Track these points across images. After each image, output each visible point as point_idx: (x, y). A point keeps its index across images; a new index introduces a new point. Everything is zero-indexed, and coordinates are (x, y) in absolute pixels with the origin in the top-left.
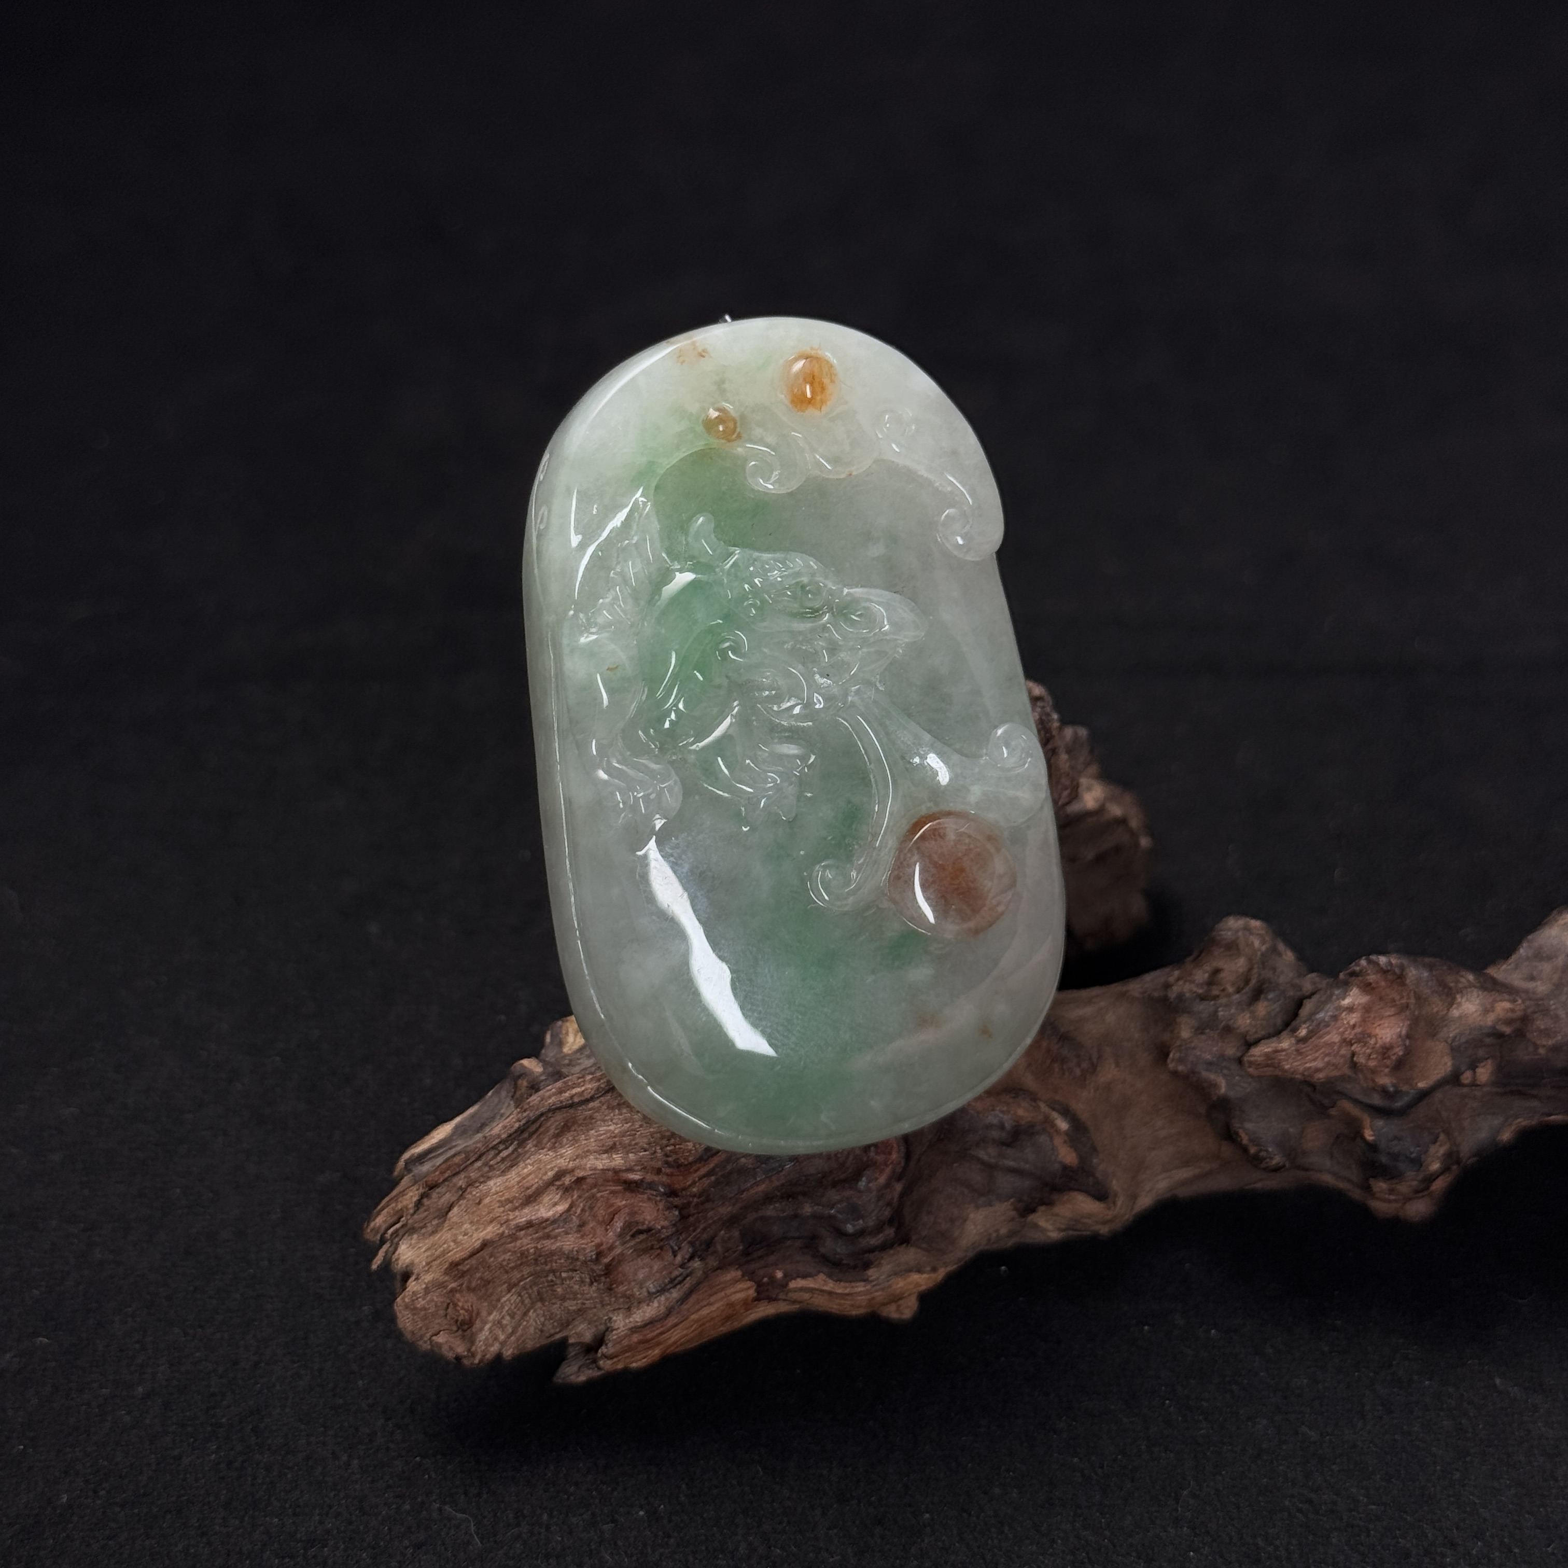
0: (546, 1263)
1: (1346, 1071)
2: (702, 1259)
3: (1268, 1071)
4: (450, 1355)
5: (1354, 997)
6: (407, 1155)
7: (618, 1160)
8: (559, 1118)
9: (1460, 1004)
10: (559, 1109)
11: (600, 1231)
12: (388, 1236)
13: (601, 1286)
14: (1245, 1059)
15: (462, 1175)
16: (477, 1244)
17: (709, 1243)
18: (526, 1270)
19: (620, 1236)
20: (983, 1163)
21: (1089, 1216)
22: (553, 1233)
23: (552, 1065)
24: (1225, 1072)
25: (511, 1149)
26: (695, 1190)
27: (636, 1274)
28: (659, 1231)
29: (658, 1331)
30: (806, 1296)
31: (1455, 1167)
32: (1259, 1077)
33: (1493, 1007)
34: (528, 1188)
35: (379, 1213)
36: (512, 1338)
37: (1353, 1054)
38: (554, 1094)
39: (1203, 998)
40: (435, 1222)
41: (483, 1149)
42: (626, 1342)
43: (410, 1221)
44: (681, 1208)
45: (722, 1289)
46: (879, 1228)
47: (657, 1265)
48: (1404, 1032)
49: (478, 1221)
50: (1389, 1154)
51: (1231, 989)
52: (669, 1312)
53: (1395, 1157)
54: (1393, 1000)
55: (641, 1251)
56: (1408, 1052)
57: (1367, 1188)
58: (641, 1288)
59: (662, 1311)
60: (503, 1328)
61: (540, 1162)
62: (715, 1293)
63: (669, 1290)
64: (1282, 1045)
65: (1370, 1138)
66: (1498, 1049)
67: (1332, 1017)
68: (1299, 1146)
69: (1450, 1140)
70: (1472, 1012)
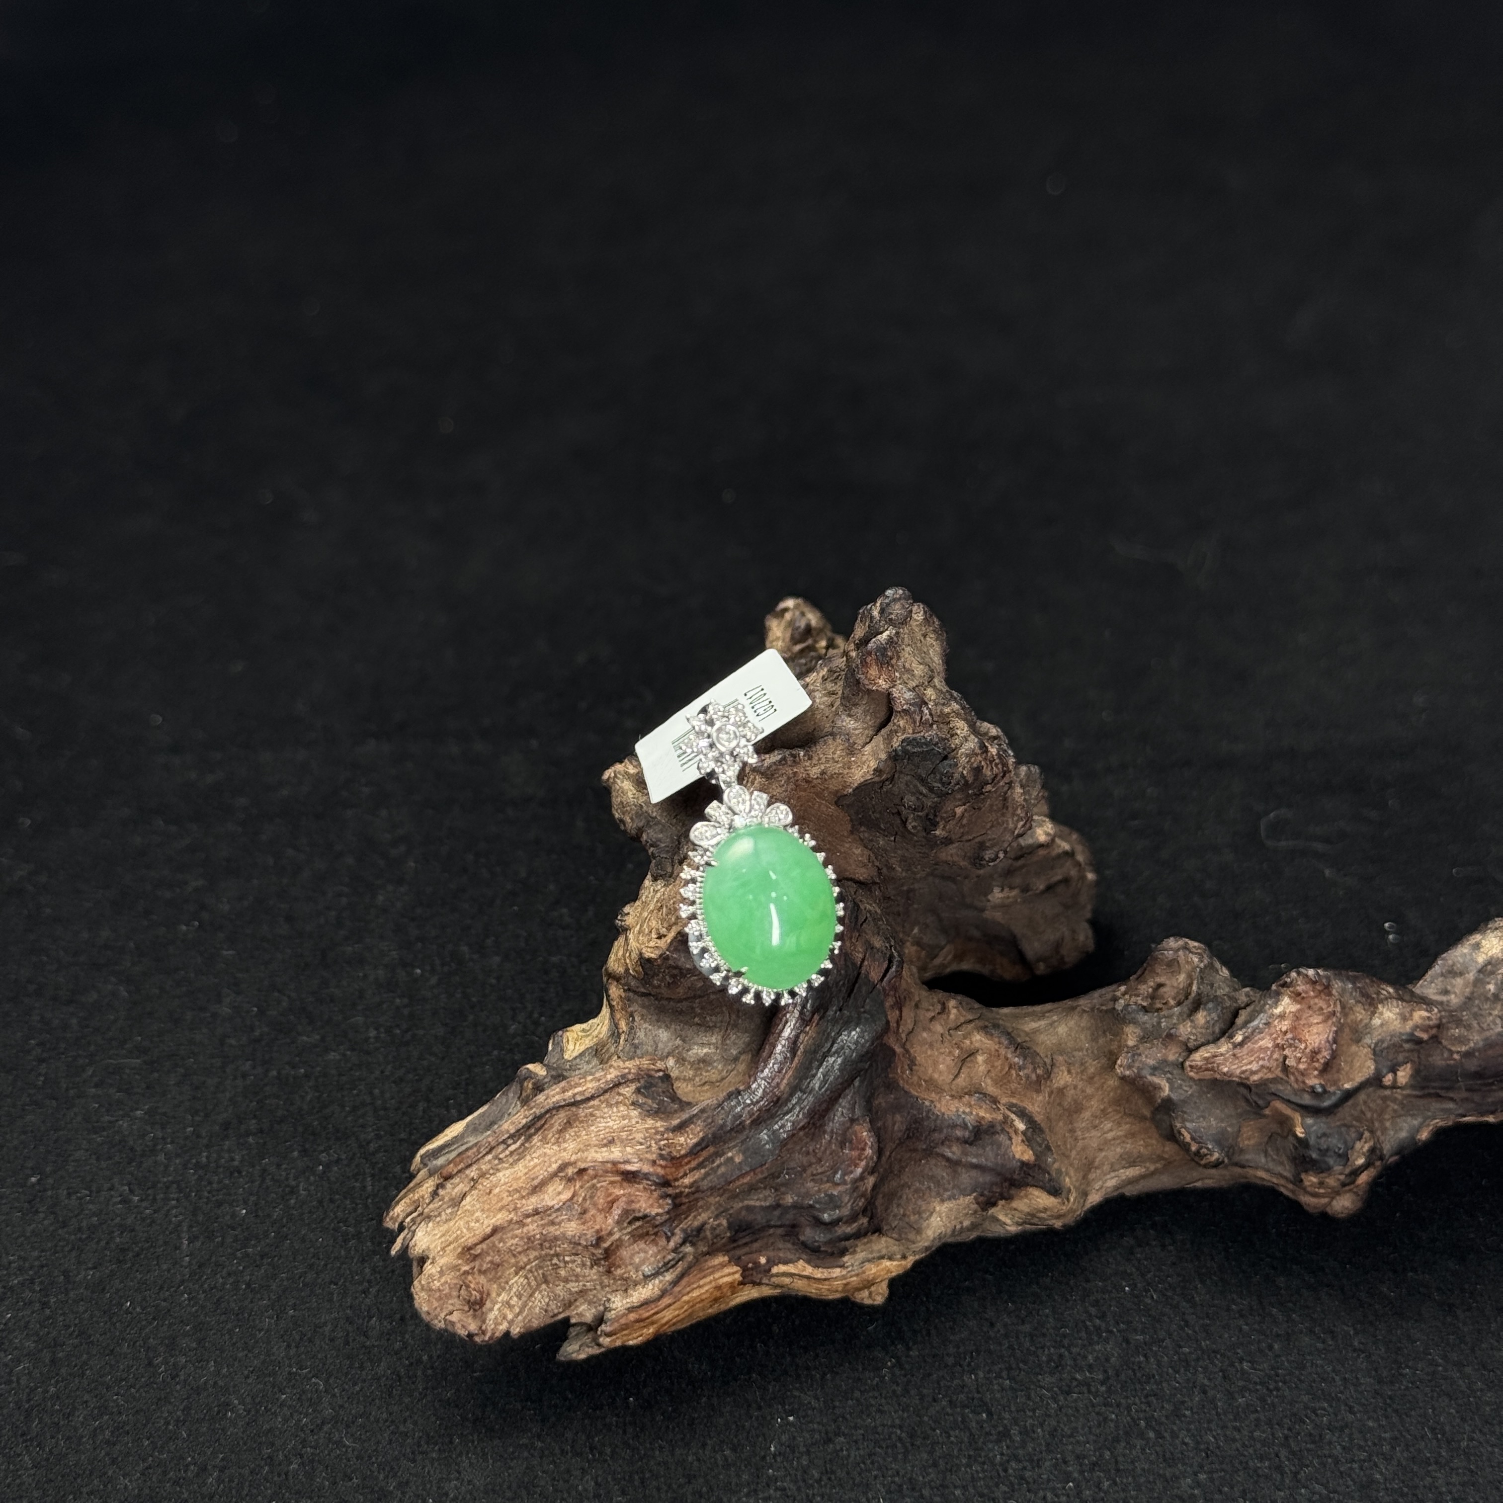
0: (550, 1248)
1: (1278, 1073)
2: (693, 1244)
3: (1208, 1075)
4: (463, 1333)
5: (1286, 1005)
6: (422, 1151)
7: (616, 1153)
8: (562, 1116)
9: (1381, 1014)
10: (563, 1107)
11: (600, 1218)
12: (405, 1224)
13: (601, 1269)
14: (1187, 1063)
15: (475, 1167)
16: (488, 1230)
17: (700, 1229)
18: (533, 1254)
19: (618, 1222)
20: (948, 1160)
21: (1045, 1210)
22: (557, 1220)
23: (554, 1069)
24: (1169, 1075)
25: (519, 1143)
26: (687, 1181)
27: (631, 1258)
28: (654, 1218)
29: (652, 1312)
30: (787, 1280)
31: (1378, 1163)
32: (1200, 1080)
33: (1411, 1015)
34: (533, 1179)
35: (398, 1203)
36: (520, 1318)
37: (1285, 1058)
38: (558, 1093)
39: (1145, 1010)
40: (449, 1211)
41: (493, 1144)
42: (623, 1321)
43: (426, 1210)
44: (674, 1197)
45: (712, 1273)
46: (853, 1218)
47: (652, 1250)
48: (1330, 1038)
49: (488, 1210)
50: (1319, 1150)
51: (1172, 1002)
52: (664, 1293)
53: (1324, 1152)
54: (1321, 1009)
55: (637, 1237)
56: (1334, 1055)
57: (1297, 1181)
58: (637, 1271)
59: (657, 1292)
60: (511, 1307)
61: (545, 1154)
62: (704, 1277)
63: (662, 1274)
64: (1223, 1050)
65: (1301, 1136)
66: (1416, 1054)
67: (1266, 1025)
68: (1236, 1145)
69: (1374, 1138)
70: (1394, 1020)
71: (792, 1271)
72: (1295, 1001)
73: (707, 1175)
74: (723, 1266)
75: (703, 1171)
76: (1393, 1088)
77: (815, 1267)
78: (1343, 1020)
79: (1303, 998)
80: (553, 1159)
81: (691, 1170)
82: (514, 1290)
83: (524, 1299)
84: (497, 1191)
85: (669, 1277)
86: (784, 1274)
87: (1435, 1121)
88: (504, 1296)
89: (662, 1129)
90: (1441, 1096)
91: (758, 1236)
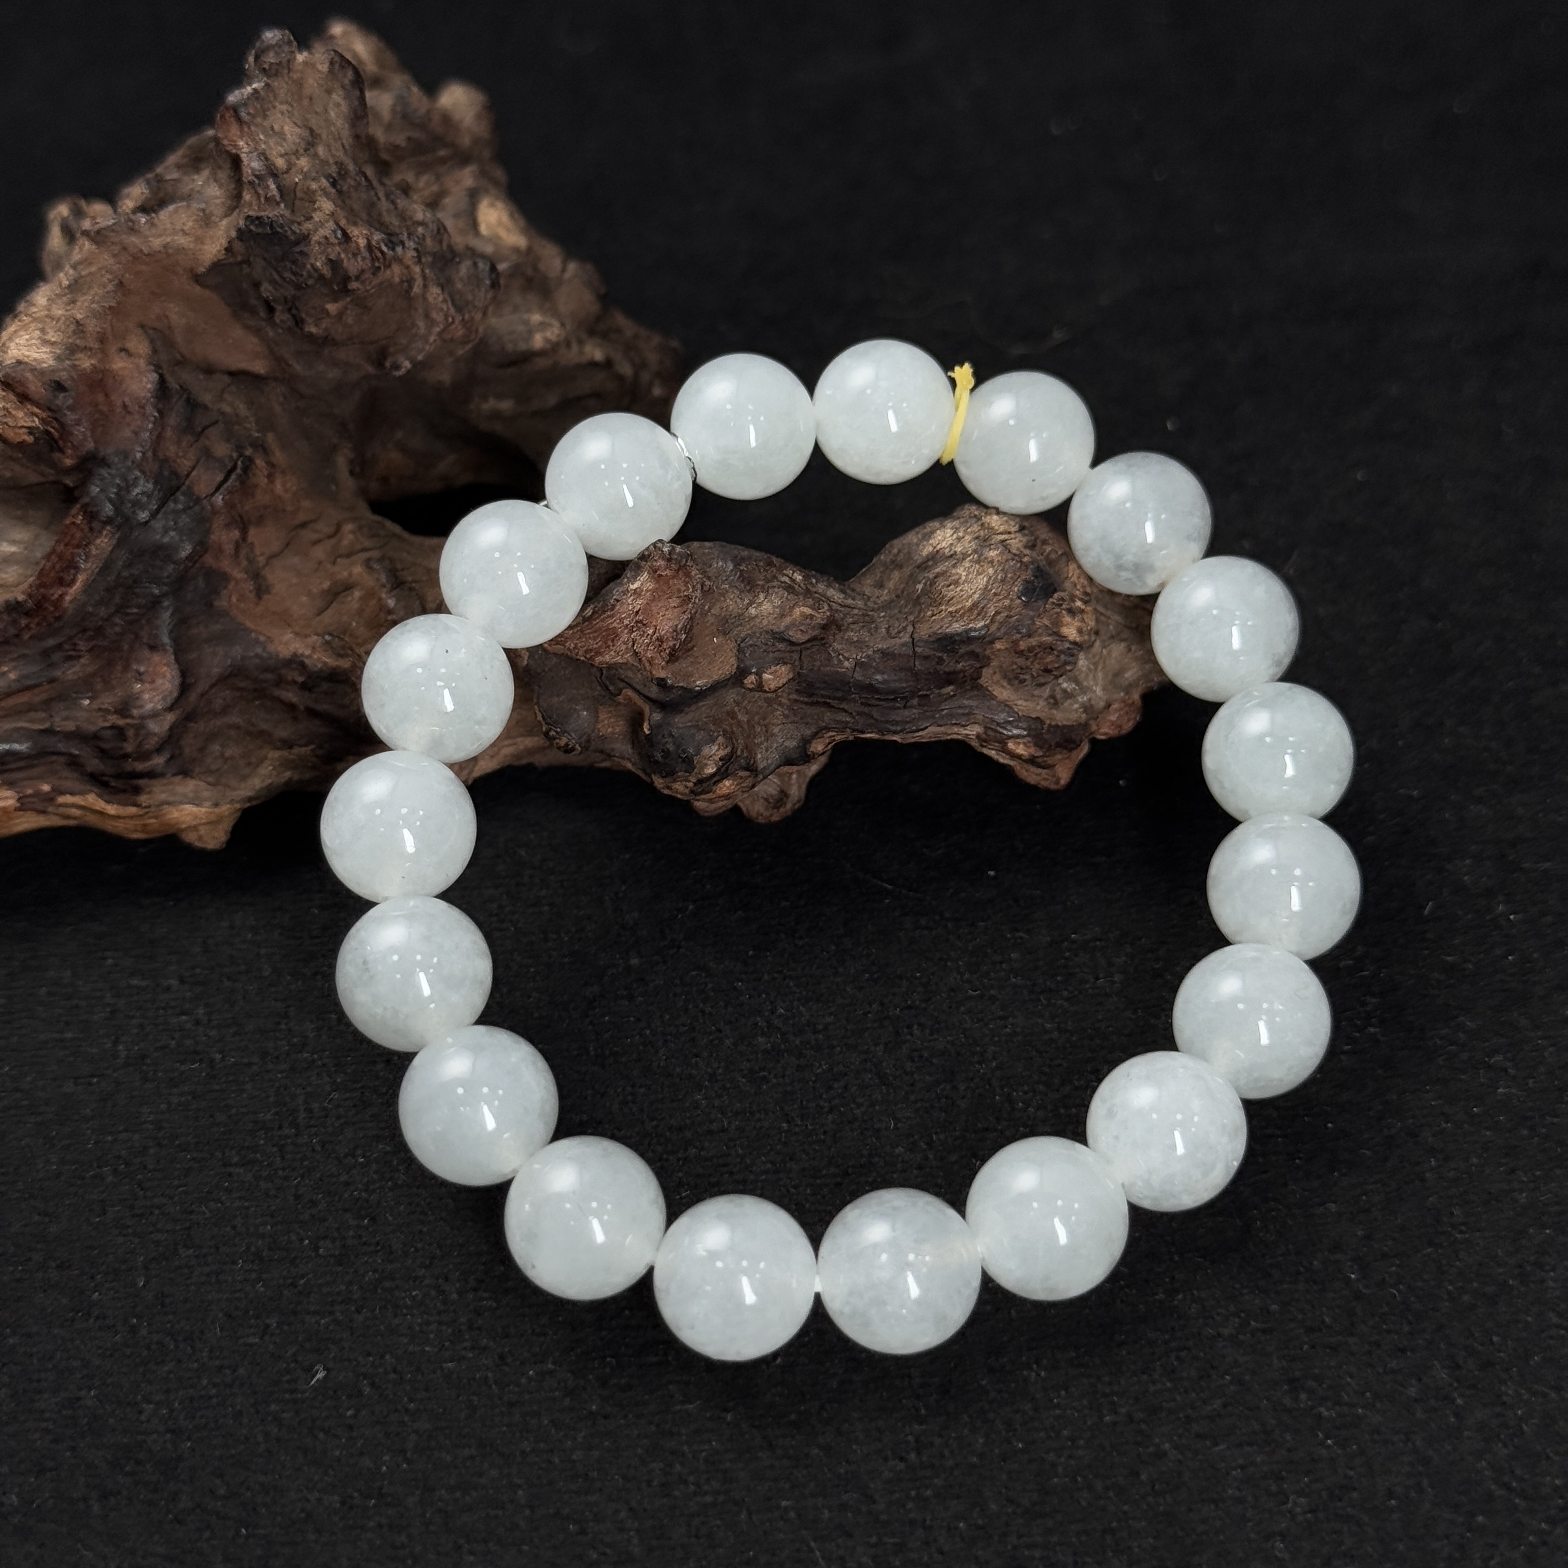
1: (628, 658)
5: (643, 581)
9: (760, 604)
30: (76, 812)
33: (791, 610)
37: (634, 642)
48: (681, 625)
50: (663, 751)
53: (666, 753)
54: (679, 591)
56: (683, 644)
65: (647, 732)
66: (796, 656)
67: (618, 601)
68: (593, 731)
69: (733, 744)
70: (770, 614)
71: (83, 803)
72: (653, 577)
76: (765, 692)
77: (108, 802)
78: (707, 607)
79: (660, 576)
86: (73, 805)
87: (831, 734)
90: (833, 707)
91: (36, 762)
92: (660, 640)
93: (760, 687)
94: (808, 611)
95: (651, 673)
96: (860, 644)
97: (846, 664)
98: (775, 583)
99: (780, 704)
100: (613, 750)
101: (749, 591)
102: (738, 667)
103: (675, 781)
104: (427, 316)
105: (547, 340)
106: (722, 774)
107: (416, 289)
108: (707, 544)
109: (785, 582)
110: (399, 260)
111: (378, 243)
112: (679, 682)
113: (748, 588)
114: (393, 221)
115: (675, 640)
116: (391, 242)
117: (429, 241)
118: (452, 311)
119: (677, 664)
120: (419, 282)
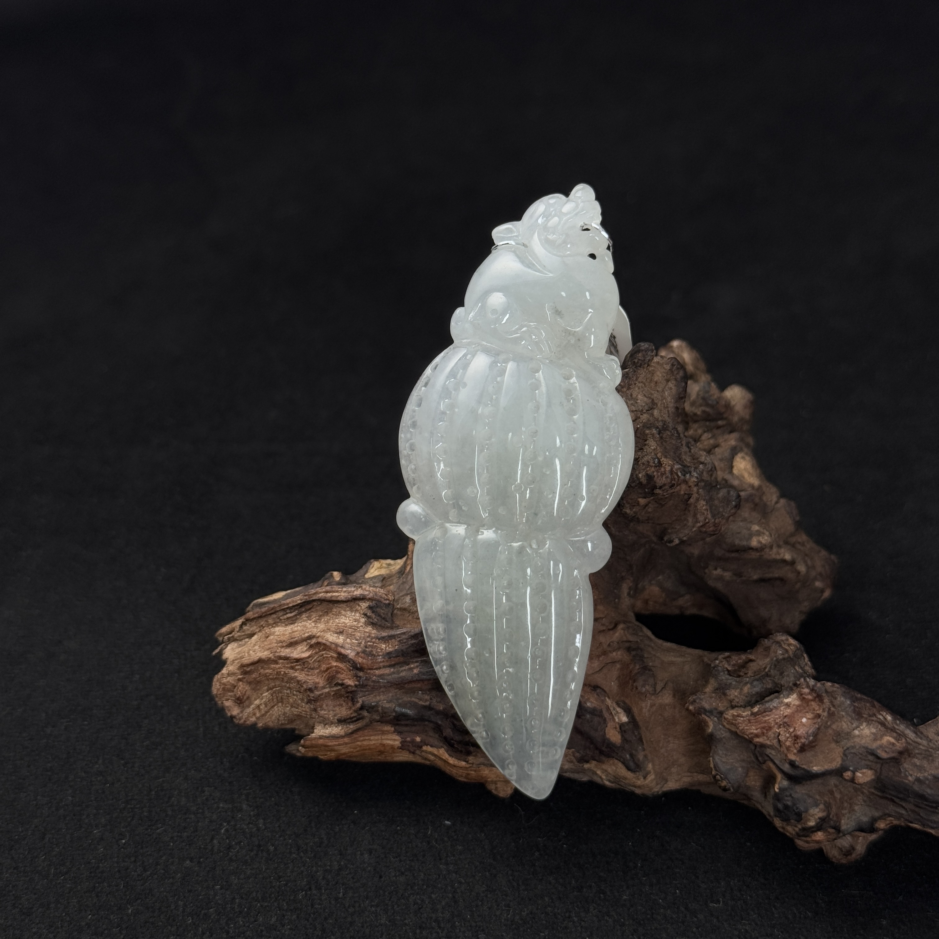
1: (775, 742)
3: (733, 728)
4: (229, 714)
5: (792, 699)
6: (255, 601)
7: (340, 640)
8: (323, 606)
9: (862, 729)
10: (324, 601)
12: (225, 639)
13: (312, 707)
14: (724, 715)
15: (265, 619)
16: (256, 659)
17: (375, 705)
18: (278, 683)
19: (327, 682)
22: (295, 667)
23: (347, 579)
24: (714, 719)
25: (293, 614)
26: (377, 672)
27: (334, 707)
28: (348, 687)
29: (336, 743)
30: (432, 758)
32: (729, 730)
33: (881, 737)
35: (225, 625)
36: (263, 717)
37: (780, 734)
40: (247, 640)
42: (317, 742)
43: (235, 635)
45: (380, 734)
47: (345, 706)
52: (346, 735)
56: (811, 743)
58: (335, 716)
59: (342, 733)
60: (260, 710)
61: (305, 626)
62: (375, 735)
63: (349, 723)
64: (743, 714)
65: (777, 790)
66: (879, 766)
67: (775, 707)
68: (743, 781)
69: (829, 811)
70: (867, 736)
71: (436, 753)
72: (799, 698)
73: (394, 673)
74: (388, 732)
75: (392, 670)
76: (856, 783)
77: (450, 755)
78: (829, 723)
79: (804, 698)
80: (307, 631)
81: (384, 667)
82: (264, 700)
83: (269, 708)
84: (272, 637)
85: (352, 727)
86: (431, 753)
87: (892, 819)
88: (257, 702)
89: (373, 635)
90: (895, 802)
91: (416, 723)
92: (796, 738)
93: (853, 780)
94: (893, 740)
95: (786, 756)
96: (921, 768)
97: (910, 778)
98: (874, 718)
99: (863, 793)
100: (752, 795)
101: (857, 720)
102: (841, 764)
103: (788, 825)
104: (695, 515)
105: (760, 542)
106: (818, 828)
107: (692, 500)
108: (836, 685)
109: (880, 719)
110: (686, 482)
111: (677, 470)
112: (802, 765)
113: (856, 717)
114: (687, 459)
115: (806, 739)
116: (684, 471)
117: (705, 473)
118: (709, 516)
119: (804, 753)
120: (695, 496)
